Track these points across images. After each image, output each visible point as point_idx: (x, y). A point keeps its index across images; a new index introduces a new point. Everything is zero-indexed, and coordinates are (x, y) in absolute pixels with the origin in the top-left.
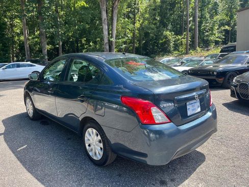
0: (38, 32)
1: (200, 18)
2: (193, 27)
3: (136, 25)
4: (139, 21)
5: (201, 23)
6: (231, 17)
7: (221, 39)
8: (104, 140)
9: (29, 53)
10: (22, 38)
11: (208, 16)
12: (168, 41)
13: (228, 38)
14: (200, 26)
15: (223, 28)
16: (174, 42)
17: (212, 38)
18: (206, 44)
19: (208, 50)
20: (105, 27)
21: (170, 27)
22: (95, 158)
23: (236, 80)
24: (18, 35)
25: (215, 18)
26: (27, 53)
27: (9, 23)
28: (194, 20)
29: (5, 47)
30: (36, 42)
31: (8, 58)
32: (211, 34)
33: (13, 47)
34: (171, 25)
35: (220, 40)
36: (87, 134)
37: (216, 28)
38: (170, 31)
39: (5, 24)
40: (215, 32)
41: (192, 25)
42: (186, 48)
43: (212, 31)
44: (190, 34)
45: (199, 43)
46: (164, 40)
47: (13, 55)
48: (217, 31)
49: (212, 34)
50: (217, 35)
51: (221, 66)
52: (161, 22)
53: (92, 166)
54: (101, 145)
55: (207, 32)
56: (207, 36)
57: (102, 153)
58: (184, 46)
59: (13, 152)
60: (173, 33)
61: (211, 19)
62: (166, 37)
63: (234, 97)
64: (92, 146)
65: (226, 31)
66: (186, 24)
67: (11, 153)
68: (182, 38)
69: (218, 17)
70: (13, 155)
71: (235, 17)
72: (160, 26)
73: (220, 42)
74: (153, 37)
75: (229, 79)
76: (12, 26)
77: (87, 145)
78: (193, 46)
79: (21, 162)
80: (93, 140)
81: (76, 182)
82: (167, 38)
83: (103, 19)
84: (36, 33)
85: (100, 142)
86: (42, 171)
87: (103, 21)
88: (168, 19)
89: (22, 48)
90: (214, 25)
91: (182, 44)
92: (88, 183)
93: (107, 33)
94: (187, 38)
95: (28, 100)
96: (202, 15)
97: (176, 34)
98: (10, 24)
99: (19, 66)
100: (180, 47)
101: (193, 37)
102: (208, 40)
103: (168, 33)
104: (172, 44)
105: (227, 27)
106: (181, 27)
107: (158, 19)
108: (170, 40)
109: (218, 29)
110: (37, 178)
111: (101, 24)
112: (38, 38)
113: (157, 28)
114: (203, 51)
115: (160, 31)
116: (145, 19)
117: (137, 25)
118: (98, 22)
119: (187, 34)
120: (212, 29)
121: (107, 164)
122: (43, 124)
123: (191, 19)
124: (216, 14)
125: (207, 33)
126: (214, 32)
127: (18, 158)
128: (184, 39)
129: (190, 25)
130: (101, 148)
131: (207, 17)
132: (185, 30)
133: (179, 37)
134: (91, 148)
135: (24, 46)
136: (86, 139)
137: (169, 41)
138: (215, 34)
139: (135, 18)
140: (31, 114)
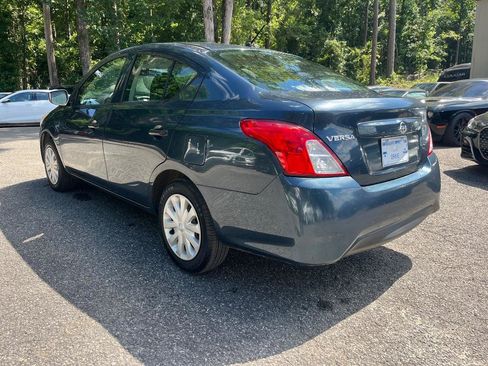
0: (75, 35)
1: (401, 14)
2: (386, 32)
3: (270, 24)
4: (278, 16)
5: (401, 23)
6: (463, 14)
7: (441, 56)
8: (204, 217)
9: (55, 74)
10: (43, 44)
11: (416, 9)
12: (333, 58)
13: (454, 57)
14: (399, 30)
15: (444, 35)
16: (347, 60)
17: (423, 54)
18: (409, 66)
19: (413, 79)
20: (210, 25)
21: (339, 30)
22: (183, 257)
23: (473, 124)
24: (35, 37)
25: (430, 15)
26: (53, 75)
27: (15, 14)
28: (388, 18)
29: (9, 61)
30: (72, 54)
31: (13, 84)
32: (420, 46)
33: (24, 62)
34: (342, 26)
35: (438, 59)
36: (167, 209)
37: (432, 33)
38: (340, 39)
39: (8, 14)
40: (430, 42)
41: (384, 28)
42: (371, 74)
43: (423, 41)
44: (378, 46)
45: (396, 64)
46: (326, 57)
47: (24, 80)
48: (432, 41)
49: (423, 46)
50: (432, 49)
51: (442, 101)
52: (322, 19)
53: (177, 273)
54: (197, 228)
55: (414, 42)
56: (413, 50)
57: (197, 246)
58: (367, 70)
59: (15, 246)
60: (345, 43)
61: (422, 15)
62: (330, 50)
63: (469, 157)
64: (178, 233)
65: (450, 41)
66: (372, 25)
67: (10, 246)
68: (362, 54)
69: (435, 11)
70: (13, 251)
71: (470, 14)
72: (318, 28)
73: (439, 62)
74: (304, 49)
75: (456, 128)
76: (23, 19)
77: (167, 231)
78: (383, 70)
79: (30, 263)
80: (180, 219)
81: (143, 300)
82: (332, 52)
83: (206, 9)
84: (71, 37)
85: (194, 221)
86: (73, 279)
87: (205, 13)
88: (336, 14)
89: (42, 66)
90: (427, 28)
91: (362, 66)
92: (169, 303)
93: (213, 38)
94: (372, 53)
95: (49, 150)
96: (403, 7)
97: (351, 44)
98: (20, 17)
99: (34, 97)
100: (359, 72)
101: (385, 53)
102: (414, 58)
103: (335, 42)
104: (341, 65)
105: (452, 34)
106: (362, 32)
107: (316, 14)
108: (338, 56)
109: (434, 37)
110: (60, 292)
111: (201, 17)
112: (75, 46)
113: (313, 31)
114: (403, 80)
115: (318, 38)
116: (289, 13)
117: (274, 24)
118: (194, 15)
119: (374, 45)
120: (423, 36)
121: (207, 268)
122: (78, 199)
123: (383, 14)
124: (433, 7)
125: (413, 45)
126: (427, 43)
127: (24, 256)
128: (366, 55)
129: (380, 28)
130: (197, 235)
131: (414, 11)
132: (370, 36)
133: (358, 50)
134: (175, 236)
135: (46, 62)
136: (165, 218)
137: (336, 58)
138: (428, 47)
139: (269, 10)
140: (55, 180)
